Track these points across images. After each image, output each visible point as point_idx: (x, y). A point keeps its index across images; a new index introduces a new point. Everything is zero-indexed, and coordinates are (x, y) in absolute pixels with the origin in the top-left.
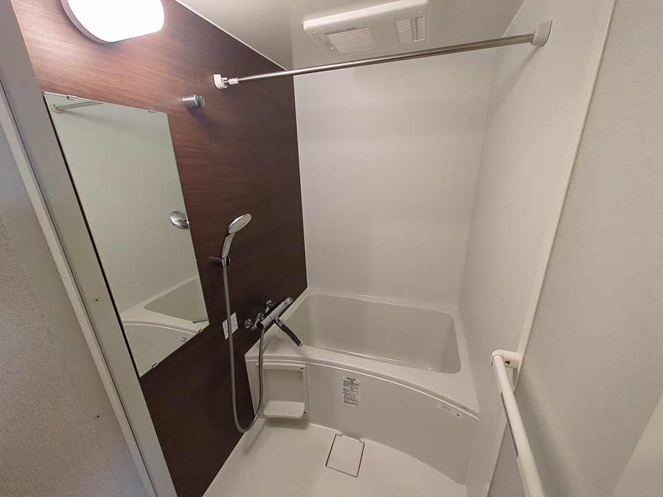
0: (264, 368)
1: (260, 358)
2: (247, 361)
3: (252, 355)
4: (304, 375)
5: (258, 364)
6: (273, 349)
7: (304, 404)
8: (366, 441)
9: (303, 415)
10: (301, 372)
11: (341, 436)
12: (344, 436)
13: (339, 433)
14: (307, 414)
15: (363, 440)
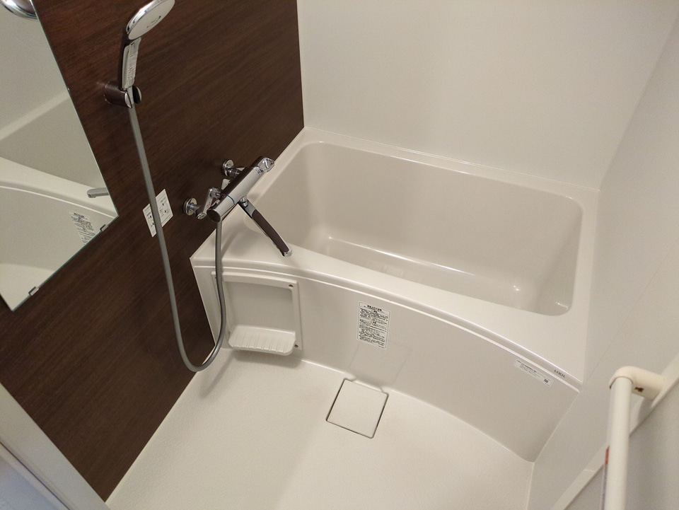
0: (225, 280)
1: (218, 264)
2: (194, 267)
3: (202, 257)
4: (295, 295)
5: (214, 273)
6: (239, 251)
7: (293, 334)
8: (392, 391)
9: (293, 349)
10: (290, 291)
11: (351, 381)
12: (357, 382)
13: (350, 376)
14: (300, 348)
15: (387, 390)
